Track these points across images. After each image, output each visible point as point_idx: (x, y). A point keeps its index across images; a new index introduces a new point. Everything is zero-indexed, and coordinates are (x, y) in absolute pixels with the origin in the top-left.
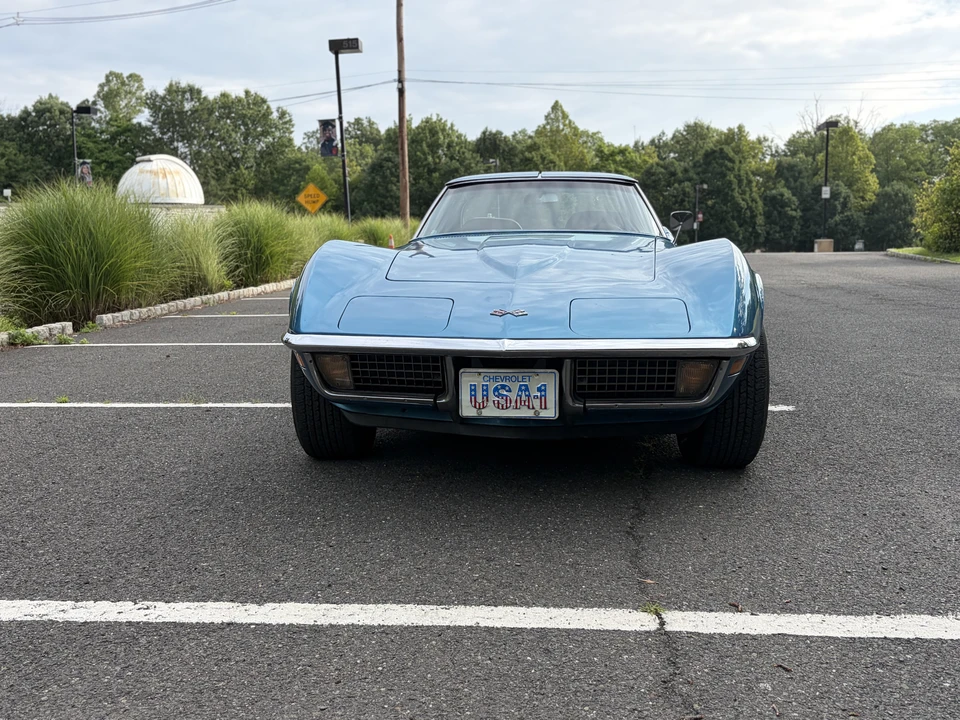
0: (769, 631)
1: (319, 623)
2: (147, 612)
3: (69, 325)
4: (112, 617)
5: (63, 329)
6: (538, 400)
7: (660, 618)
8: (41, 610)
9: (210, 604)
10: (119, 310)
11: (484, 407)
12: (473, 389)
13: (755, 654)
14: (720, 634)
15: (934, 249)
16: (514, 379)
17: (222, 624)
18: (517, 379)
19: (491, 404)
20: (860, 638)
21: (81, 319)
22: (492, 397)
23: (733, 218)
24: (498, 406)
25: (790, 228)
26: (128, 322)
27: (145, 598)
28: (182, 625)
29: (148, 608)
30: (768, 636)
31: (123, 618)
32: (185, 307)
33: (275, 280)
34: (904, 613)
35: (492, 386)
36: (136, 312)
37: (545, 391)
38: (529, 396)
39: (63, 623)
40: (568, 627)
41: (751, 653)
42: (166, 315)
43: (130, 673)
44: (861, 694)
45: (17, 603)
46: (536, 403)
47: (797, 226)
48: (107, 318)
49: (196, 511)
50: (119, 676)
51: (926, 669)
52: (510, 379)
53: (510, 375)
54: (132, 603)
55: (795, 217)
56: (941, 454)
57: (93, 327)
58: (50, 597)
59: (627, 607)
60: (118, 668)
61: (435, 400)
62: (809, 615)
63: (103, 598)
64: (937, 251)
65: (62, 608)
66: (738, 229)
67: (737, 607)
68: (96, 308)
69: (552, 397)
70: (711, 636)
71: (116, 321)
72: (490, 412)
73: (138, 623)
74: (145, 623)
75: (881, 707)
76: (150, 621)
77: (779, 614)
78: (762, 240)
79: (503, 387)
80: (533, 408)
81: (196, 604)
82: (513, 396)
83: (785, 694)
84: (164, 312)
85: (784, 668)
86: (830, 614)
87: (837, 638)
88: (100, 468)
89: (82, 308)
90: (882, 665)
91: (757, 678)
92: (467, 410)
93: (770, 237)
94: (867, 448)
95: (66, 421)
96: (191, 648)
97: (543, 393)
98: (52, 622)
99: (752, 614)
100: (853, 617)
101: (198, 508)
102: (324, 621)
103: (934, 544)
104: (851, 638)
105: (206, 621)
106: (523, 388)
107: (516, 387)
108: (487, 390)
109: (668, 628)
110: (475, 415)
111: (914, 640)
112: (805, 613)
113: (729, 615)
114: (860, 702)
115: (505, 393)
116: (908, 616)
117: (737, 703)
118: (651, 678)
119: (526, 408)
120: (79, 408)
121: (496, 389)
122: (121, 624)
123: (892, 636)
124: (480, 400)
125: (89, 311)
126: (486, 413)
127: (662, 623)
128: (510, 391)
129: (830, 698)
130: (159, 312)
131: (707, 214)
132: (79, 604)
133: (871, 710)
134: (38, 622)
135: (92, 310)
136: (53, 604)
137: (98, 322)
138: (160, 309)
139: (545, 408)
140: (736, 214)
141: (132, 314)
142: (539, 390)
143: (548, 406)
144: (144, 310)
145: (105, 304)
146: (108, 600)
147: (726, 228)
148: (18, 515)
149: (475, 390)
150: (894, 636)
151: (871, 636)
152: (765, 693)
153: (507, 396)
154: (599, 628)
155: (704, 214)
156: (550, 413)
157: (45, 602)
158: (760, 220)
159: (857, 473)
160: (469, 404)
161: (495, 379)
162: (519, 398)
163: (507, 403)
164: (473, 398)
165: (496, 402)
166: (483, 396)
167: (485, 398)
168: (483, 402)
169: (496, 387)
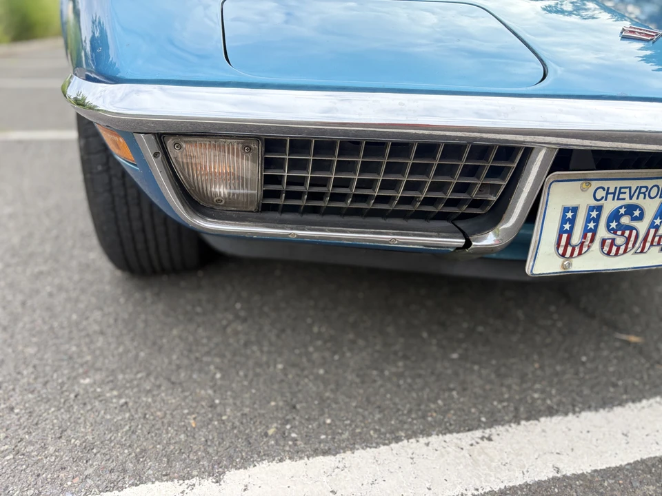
16: (653, 191)
18: (659, 193)
19: (596, 245)
22: (602, 232)
24: (610, 249)
35: (610, 206)
52: (647, 192)
53: (650, 183)
61: (469, 241)
72: (590, 262)
92: (545, 262)
107: (652, 209)
110: (559, 270)
124: (576, 239)
126: (581, 264)
149: (572, 221)
160: (553, 249)
161: (617, 194)
162: (652, 231)
163: (627, 243)
164: (565, 236)
165: (609, 242)
166: (586, 231)
167: (589, 235)
168: (582, 244)
169: (617, 211)
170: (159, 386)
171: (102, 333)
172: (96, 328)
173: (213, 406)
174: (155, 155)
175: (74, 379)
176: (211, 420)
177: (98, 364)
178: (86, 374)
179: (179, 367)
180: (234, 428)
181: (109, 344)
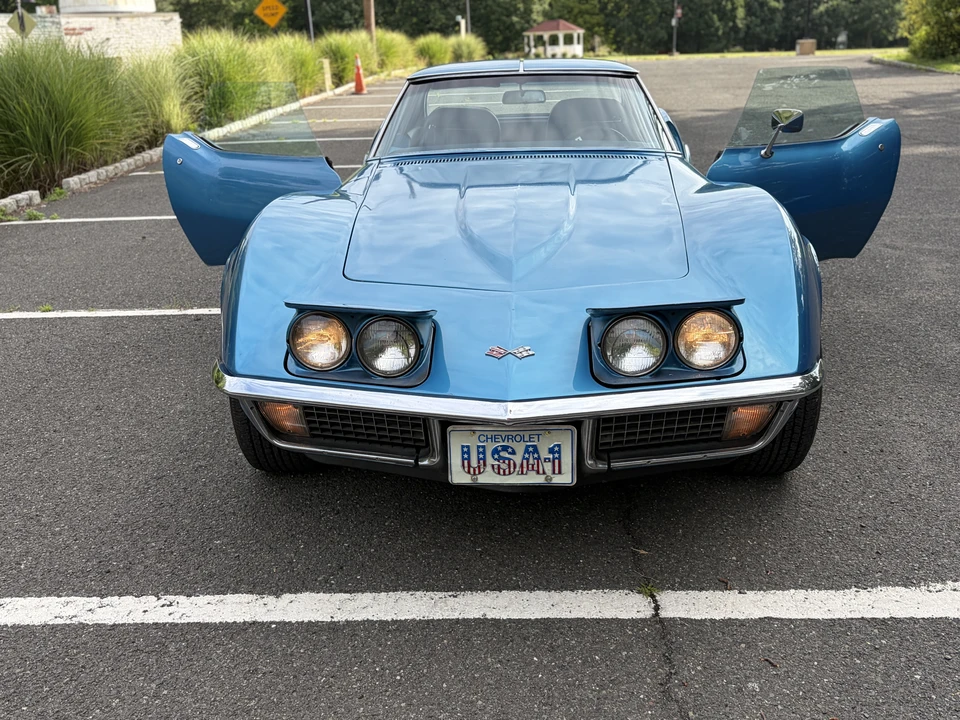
0: (757, 614)
1: (335, 620)
2: (171, 609)
3: (35, 194)
4: (138, 618)
5: (31, 199)
6: (550, 464)
7: (655, 601)
8: (70, 611)
9: (230, 598)
10: (86, 171)
11: (480, 473)
12: (466, 452)
13: (743, 645)
14: (711, 620)
15: (920, 54)
16: (518, 438)
17: (245, 623)
18: (522, 439)
19: (489, 468)
20: (839, 619)
21: (47, 183)
22: (490, 461)
23: (714, 12)
24: (498, 471)
25: (772, 20)
26: (96, 183)
27: (167, 592)
28: (207, 625)
29: (171, 605)
30: (756, 620)
31: (150, 619)
32: (151, 159)
33: (241, 118)
34: (880, 585)
35: (490, 447)
36: (102, 170)
37: (559, 452)
38: (538, 459)
39: (93, 625)
40: (569, 616)
41: (740, 643)
42: (133, 171)
43: (165, 692)
44: (840, 692)
45: (46, 600)
46: (548, 467)
47: (779, 17)
48: (73, 181)
49: (201, 466)
50: (156, 696)
51: (900, 657)
52: (514, 438)
53: (514, 434)
54: (154, 598)
55: (777, 9)
56: (919, 364)
57: (61, 194)
58: (75, 593)
59: (623, 588)
60: (154, 685)
61: (416, 461)
62: (792, 591)
63: (128, 593)
64: (923, 57)
65: (89, 607)
66: (718, 24)
67: (727, 584)
68: (62, 169)
69: (568, 459)
70: (702, 622)
71: (83, 183)
72: (488, 478)
73: (164, 624)
74: (171, 624)
75: (858, 709)
76: (176, 621)
77: (765, 591)
78: (742, 35)
79: (505, 448)
80: (544, 473)
81: (217, 597)
82: (518, 459)
83: (772, 695)
84: (131, 168)
85: (770, 663)
86: (813, 589)
87: (818, 621)
88: (98, 408)
89: (46, 170)
90: (860, 655)
91: (746, 677)
92: (459, 476)
93: (751, 31)
94: (849, 358)
95: (54, 338)
96: (218, 656)
97: (557, 455)
98: (83, 626)
99: (740, 593)
100: (833, 592)
101: (203, 463)
102: (341, 617)
103: (909, 491)
104: (831, 620)
105: (229, 621)
106: (531, 449)
107: (520, 448)
108: (484, 453)
109: (663, 614)
110: (470, 482)
111: (888, 619)
112: (789, 588)
113: (719, 593)
114: (839, 701)
115: (507, 455)
116: (884, 589)
117: (728, 709)
118: (649, 680)
119: (534, 473)
120: (64, 318)
121: (495, 451)
122: (148, 626)
123: (868, 616)
124: (474, 463)
125: (54, 174)
126: (483, 479)
127: (657, 608)
128: (514, 453)
129: (812, 699)
130: (126, 169)
131: (686, 8)
132: (106, 600)
133: (849, 712)
134: (68, 625)
135: (58, 172)
136: (80, 600)
137: (65, 187)
138: (126, 164)
139: (560, 472)
140: (716, 7)
141: (98, 174)
142: (551, 451)
143: (563, 471)
144: (111, 168)
145: (70, 166)
146: (131, 594)
147: (706, 23)
148: (27, 478)
149: (468, 453)
150: (870, 616)
151: (849, 616)
152: (753, 695)
153: (509, 460)
154: (599, 616)
155: (683, 8)
156: (566, 478)
157: (73, 598)
158: (741, 13)
159: (838, 393)
160: (461, 469)
161: (494, 439)
162: (525, 461)
163: (509, 468)
164: (466, 462)
165: (496, 467)
166: (479, 460)
167: (481, 462)
168: (479, 467)
169: (496, 449)
170: (261, 549)
171: (234, 514)
172: (231, 510)
173: (291, 563)
174: (251, 408)
175: (210, 540)
176: (287, 570)
177: (227, 533)
178: (218, 538)
179: (278, 539)
180: (298, 574)
181: (237, 522)
